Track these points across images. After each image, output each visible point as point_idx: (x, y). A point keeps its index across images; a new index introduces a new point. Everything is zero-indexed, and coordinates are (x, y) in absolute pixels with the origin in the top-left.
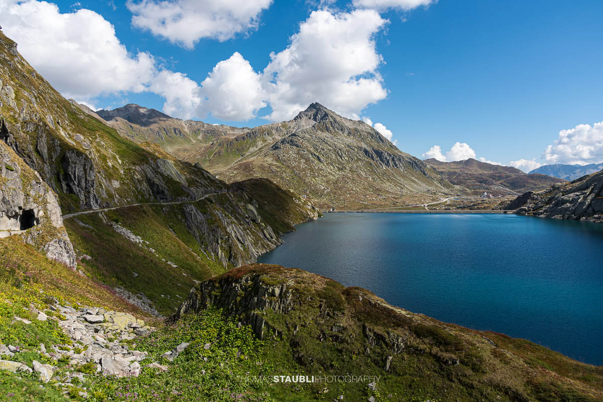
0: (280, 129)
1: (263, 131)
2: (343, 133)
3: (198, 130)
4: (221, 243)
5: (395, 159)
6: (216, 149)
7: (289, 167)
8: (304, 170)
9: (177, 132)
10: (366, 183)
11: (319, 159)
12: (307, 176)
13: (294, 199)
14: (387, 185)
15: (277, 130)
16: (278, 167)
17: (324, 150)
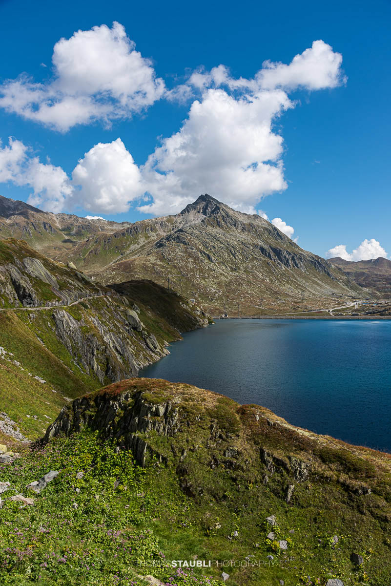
0: (165, 224)
1: (146, 226)
2: (236, 229)
3: (72, 225)
4: (97, 354)
5: (295, 258)
6: (92, 246)
7: (175, 267)
8: (192, 270)
9: (47, 227)
10: (263, 285)
11: (209, 258)
12: (195, 277)
13: (181, 303)
14: (287, 288)
15: (161, 225)
16: (163, 267)
17: (214, 247)
